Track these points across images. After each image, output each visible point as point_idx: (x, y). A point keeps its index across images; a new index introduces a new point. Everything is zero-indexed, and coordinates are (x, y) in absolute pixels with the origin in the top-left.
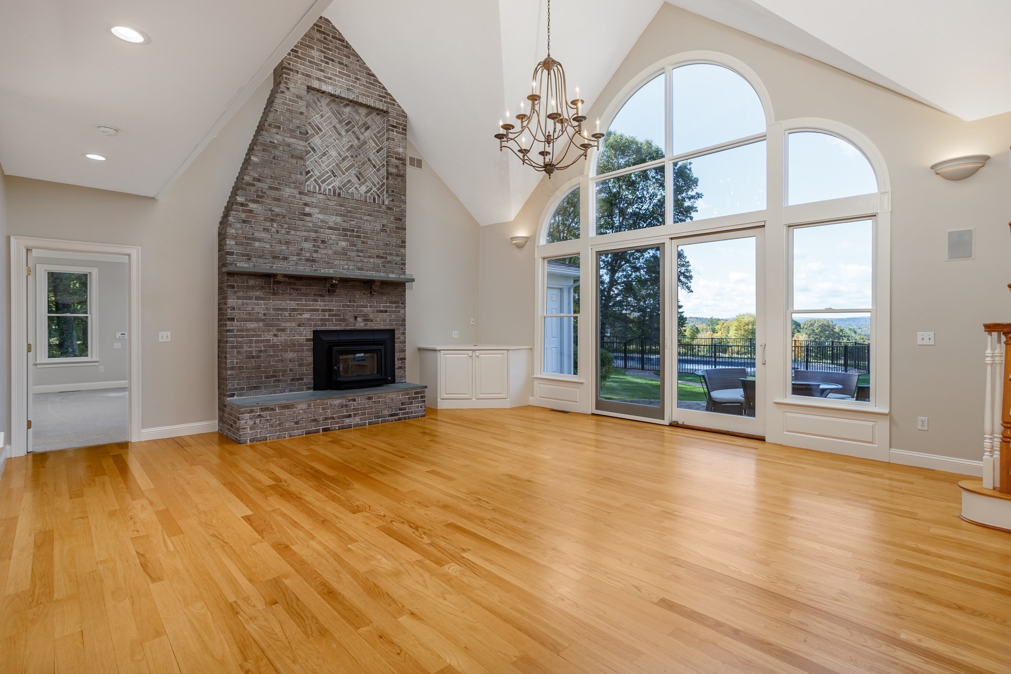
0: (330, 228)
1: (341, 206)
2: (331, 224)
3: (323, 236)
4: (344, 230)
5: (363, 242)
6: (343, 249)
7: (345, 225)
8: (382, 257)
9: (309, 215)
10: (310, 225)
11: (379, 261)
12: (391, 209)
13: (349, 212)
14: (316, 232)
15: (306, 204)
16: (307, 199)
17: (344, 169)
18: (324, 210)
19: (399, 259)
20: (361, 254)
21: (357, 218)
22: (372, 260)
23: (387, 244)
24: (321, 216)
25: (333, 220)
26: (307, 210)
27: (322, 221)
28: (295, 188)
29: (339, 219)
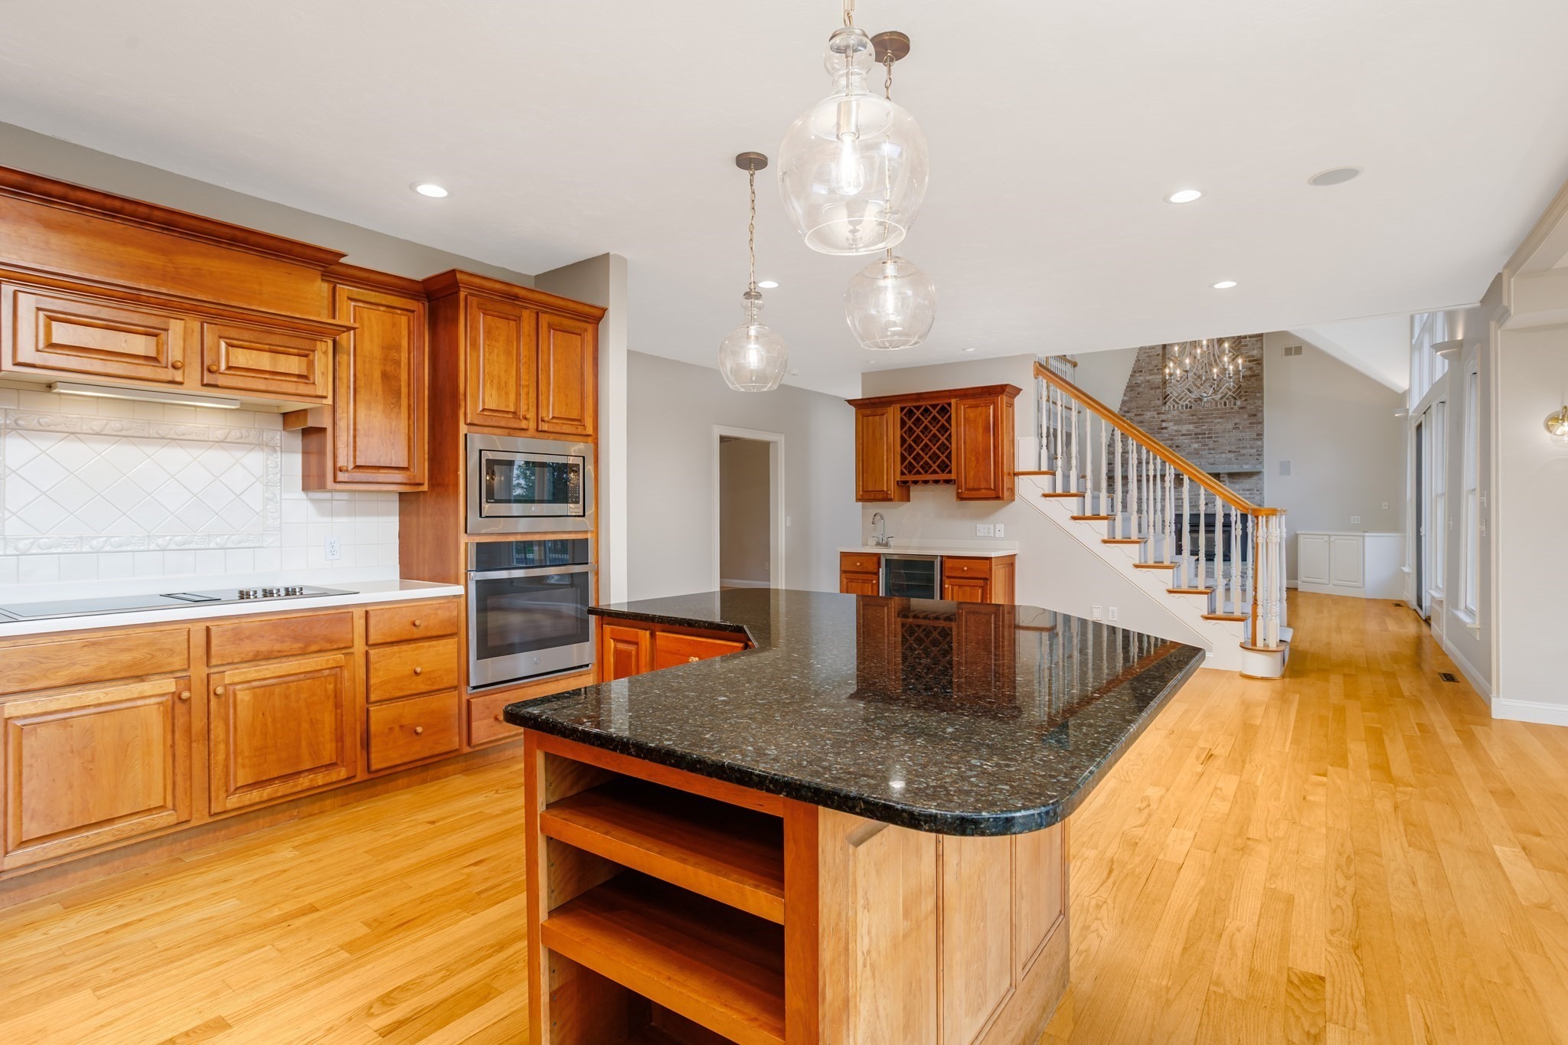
0: (1183, 435)
1: (1193, 415)
2: (1184, 432)
3: (1177, 442)
4: (1196, 434)
5: (1214, 442)
6: (1195, 449)
7: (1198, 430)
8: (1235, 452)
9: (1166, 428)
10: (1167, 435)
11: (1232, 455)
12: (1243, 408)
13: (1201, 419)
14: (1172, 440)
15: (1163, 421)
16: (1163, 417)
17: (1199, 385)
18: (1178, 422)
19: (1253, 451)
20: (1212, 452)
21: (1207, 422)
22: (1223, 455)
23: (1240, 440)
24: (1175, 428)
25: (1185, 428)
26: (1164, 425)
27: (1176, 431)
28: (1154, 411)
29: (1191, 427)
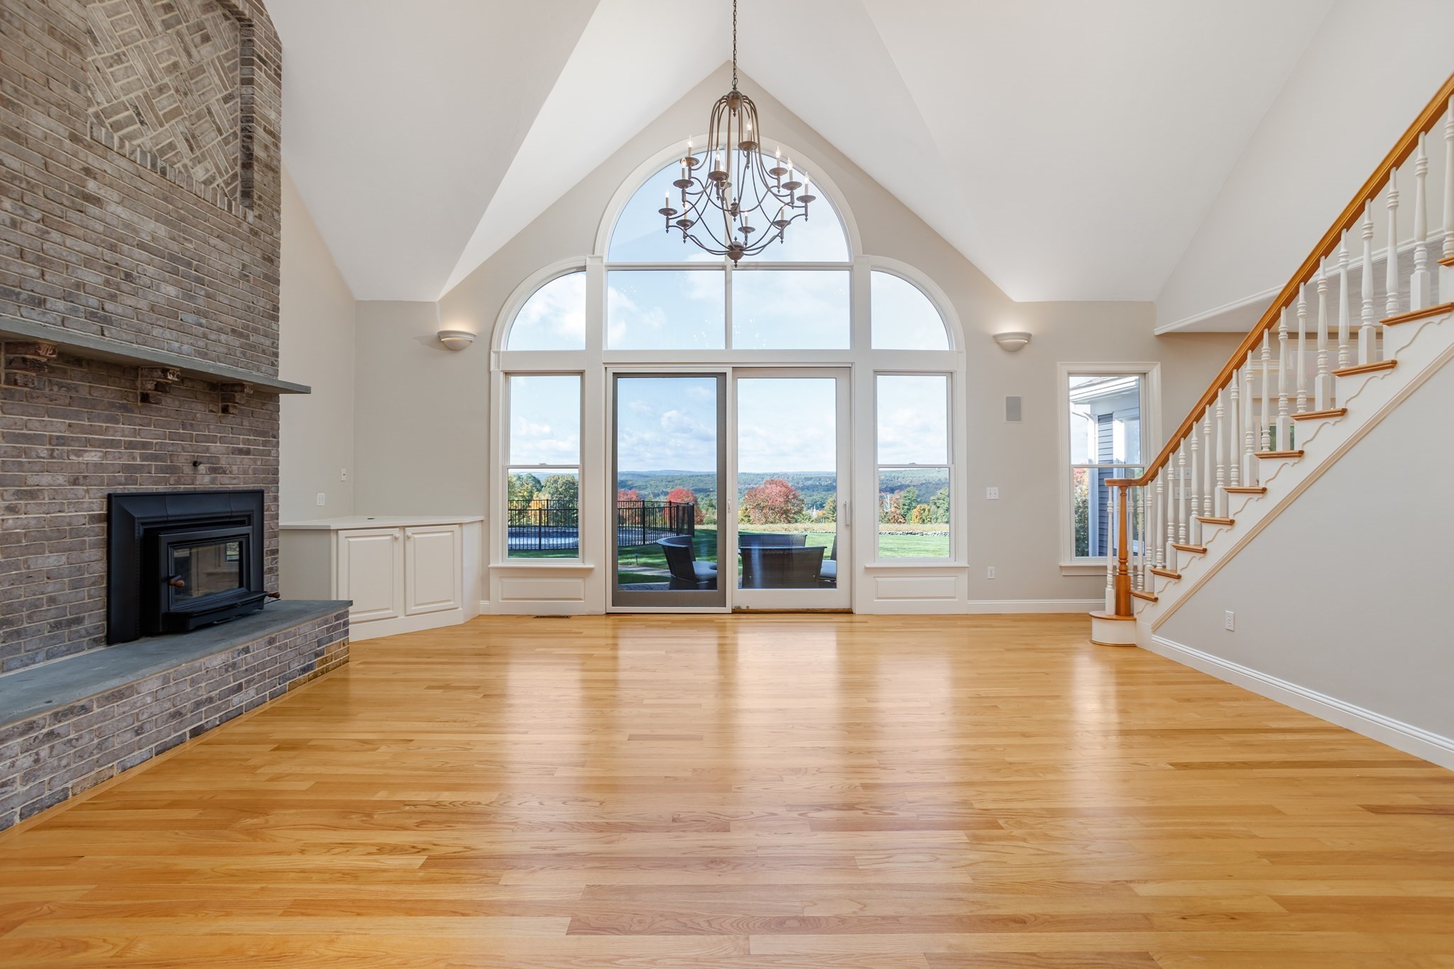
0: (141, 246)
1: (165, 199)
2: (146, 238)
3: (127, 263)
4: (173, 258)
5: (208, 296)
6: (169, 301)
7: (175, 247)
8: (241, 335)
9: (96, 201)
10: (100, 227)
11: (235, 342)
12: (256, 234)
13: (183, 219)
14: (113, 248)
15: (87, 171)
16: (94, 161)
17: (161, 113)
18: (128, 198)
19: (268, 342)
20: (203, 321)
21: (197, 237)
22: (223, 337)
23: (249, 307)
24: (124, 213)
25: (150, 228)
26: (92, 186)
27: (127, 226)
28: (60, 119)
29: (162, 231)
